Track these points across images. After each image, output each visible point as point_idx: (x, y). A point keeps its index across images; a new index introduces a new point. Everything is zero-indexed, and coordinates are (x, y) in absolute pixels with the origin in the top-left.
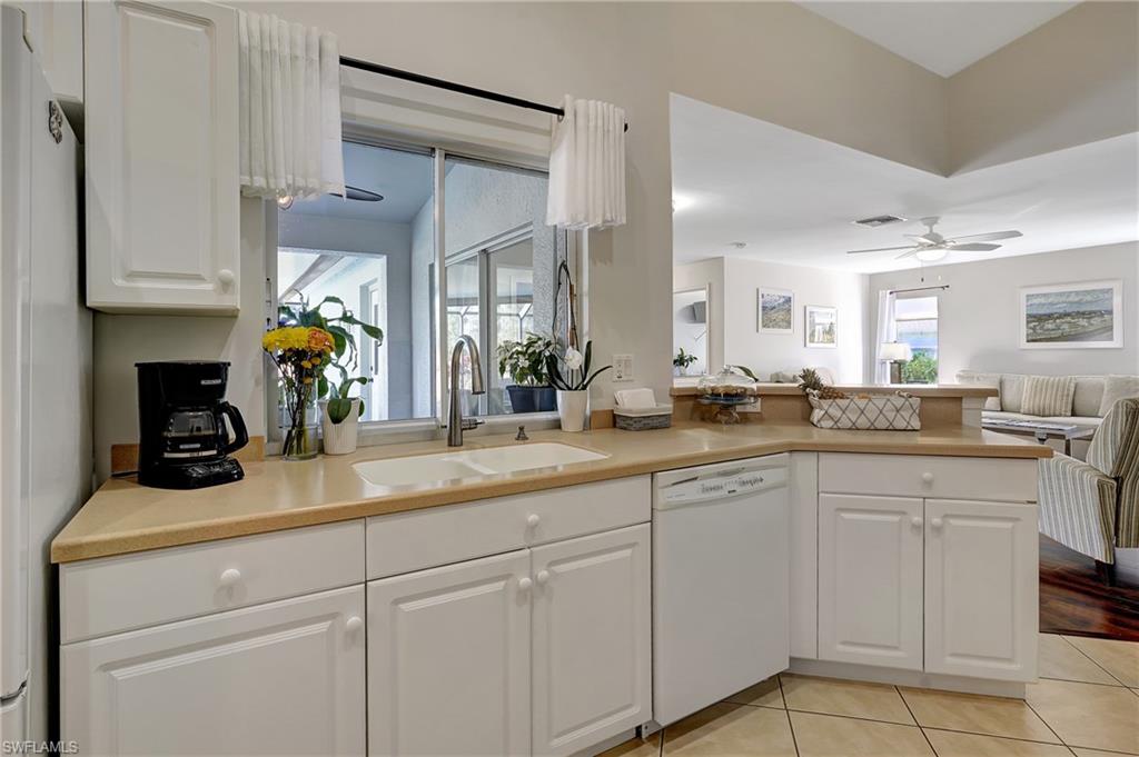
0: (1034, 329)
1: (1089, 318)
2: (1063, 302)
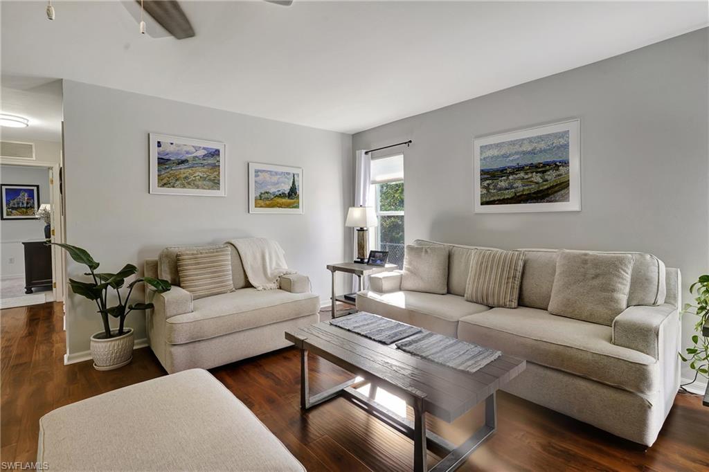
0: (487, 188)
1: (544, 172)
2: (516, 153)
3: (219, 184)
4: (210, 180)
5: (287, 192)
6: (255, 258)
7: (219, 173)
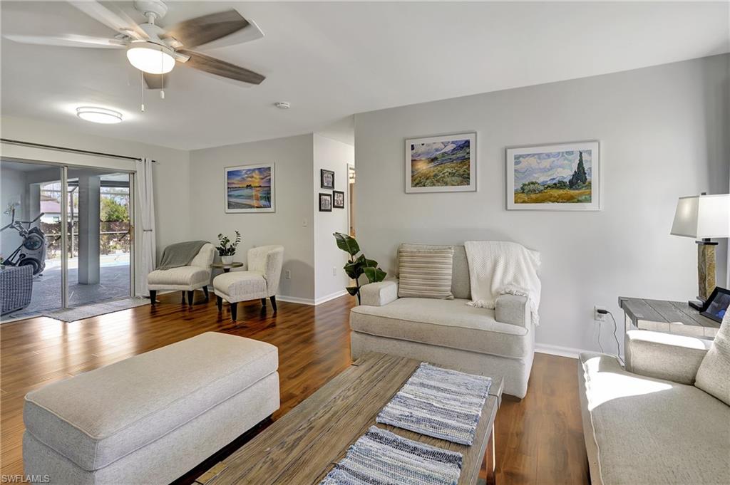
3: (469, 178)
4: (459, 175)
5: (567, 180)
6: (484, 266)
7: (469, 166)
